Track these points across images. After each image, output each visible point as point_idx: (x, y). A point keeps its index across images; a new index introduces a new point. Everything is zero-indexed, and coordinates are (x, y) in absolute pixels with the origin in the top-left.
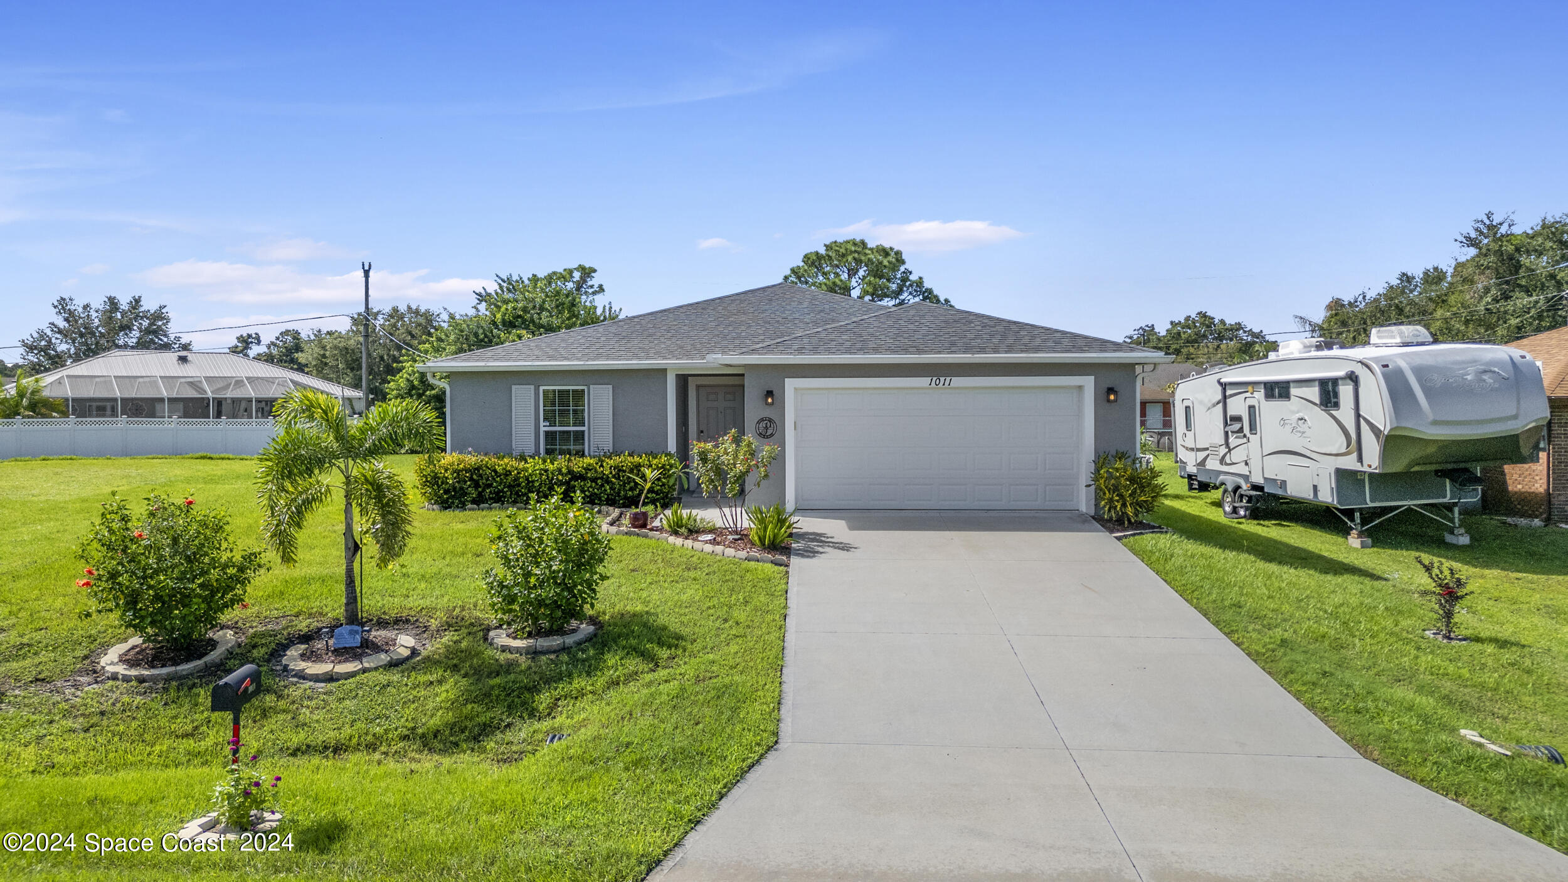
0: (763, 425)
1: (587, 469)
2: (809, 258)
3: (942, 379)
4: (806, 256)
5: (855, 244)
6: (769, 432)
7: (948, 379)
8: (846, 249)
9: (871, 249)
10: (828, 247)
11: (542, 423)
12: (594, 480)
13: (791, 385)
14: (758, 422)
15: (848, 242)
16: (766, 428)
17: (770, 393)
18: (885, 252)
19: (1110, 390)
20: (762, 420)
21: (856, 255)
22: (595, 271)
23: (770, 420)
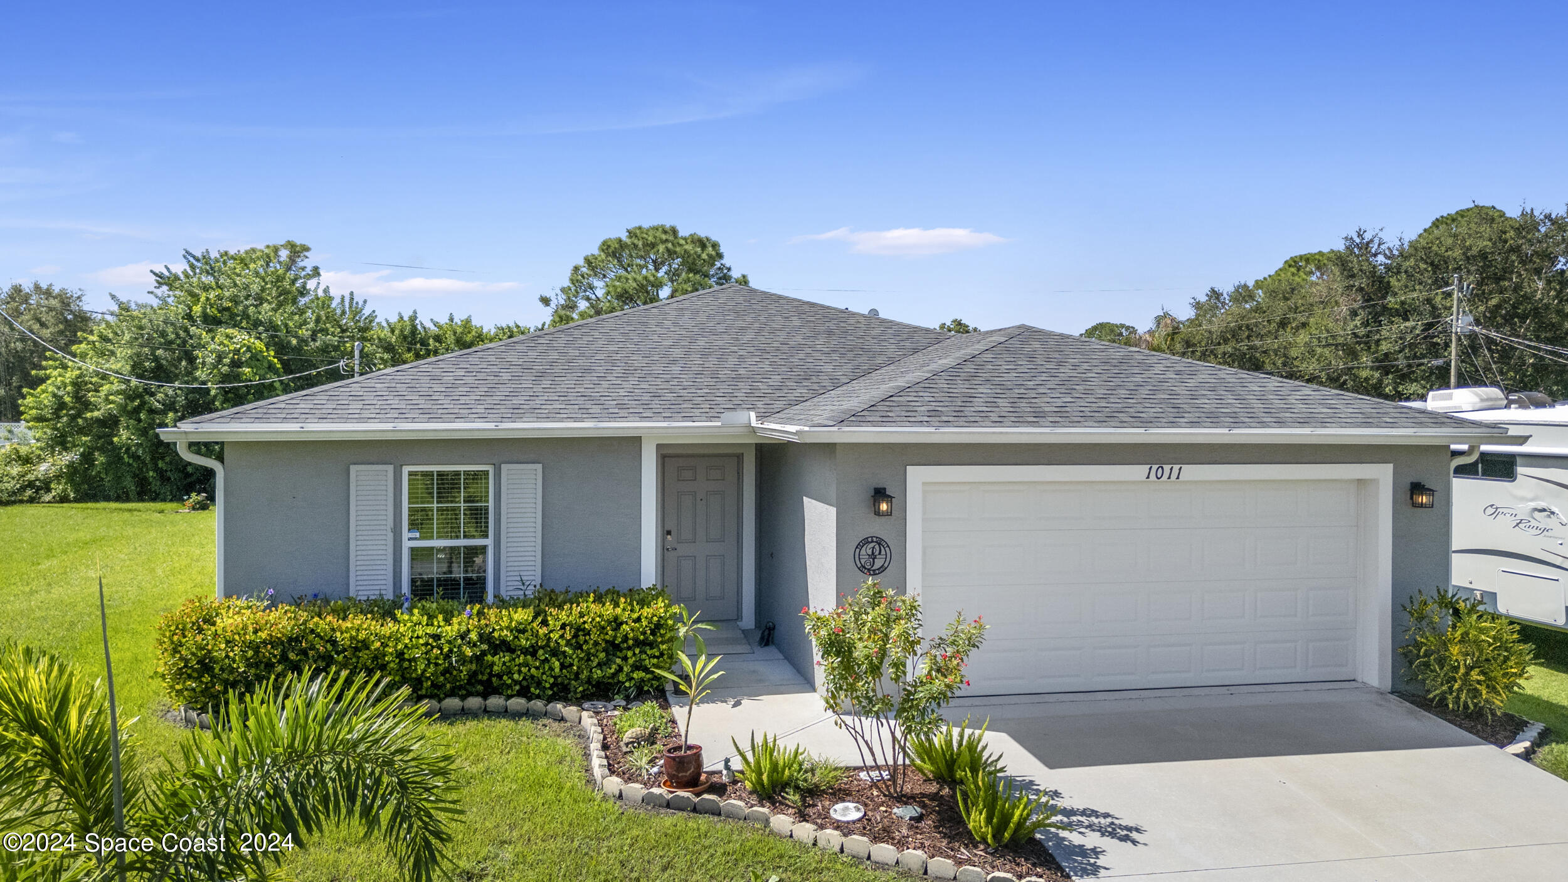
0: (867, 550)
1: (520, 630)
2: (609, 246)
3: (1167, 468)
4: (604, 243)
5: (665, 232)
6: (878, 563)
7: (1176, 467)
8: (655, 237)
9: (685, 239)
10: (631, 233)
11: (406, 534)
12: (532, 651)
13: (917, 476)
14: (860, 546)
15: (656, 229)
16: (873, 557)
17: (880, 494)
18: (702, 243)
19: (1417, 488)
20: (866, 541)
21: (670, 245)
22: (308, 249)
23: (880, 542)
